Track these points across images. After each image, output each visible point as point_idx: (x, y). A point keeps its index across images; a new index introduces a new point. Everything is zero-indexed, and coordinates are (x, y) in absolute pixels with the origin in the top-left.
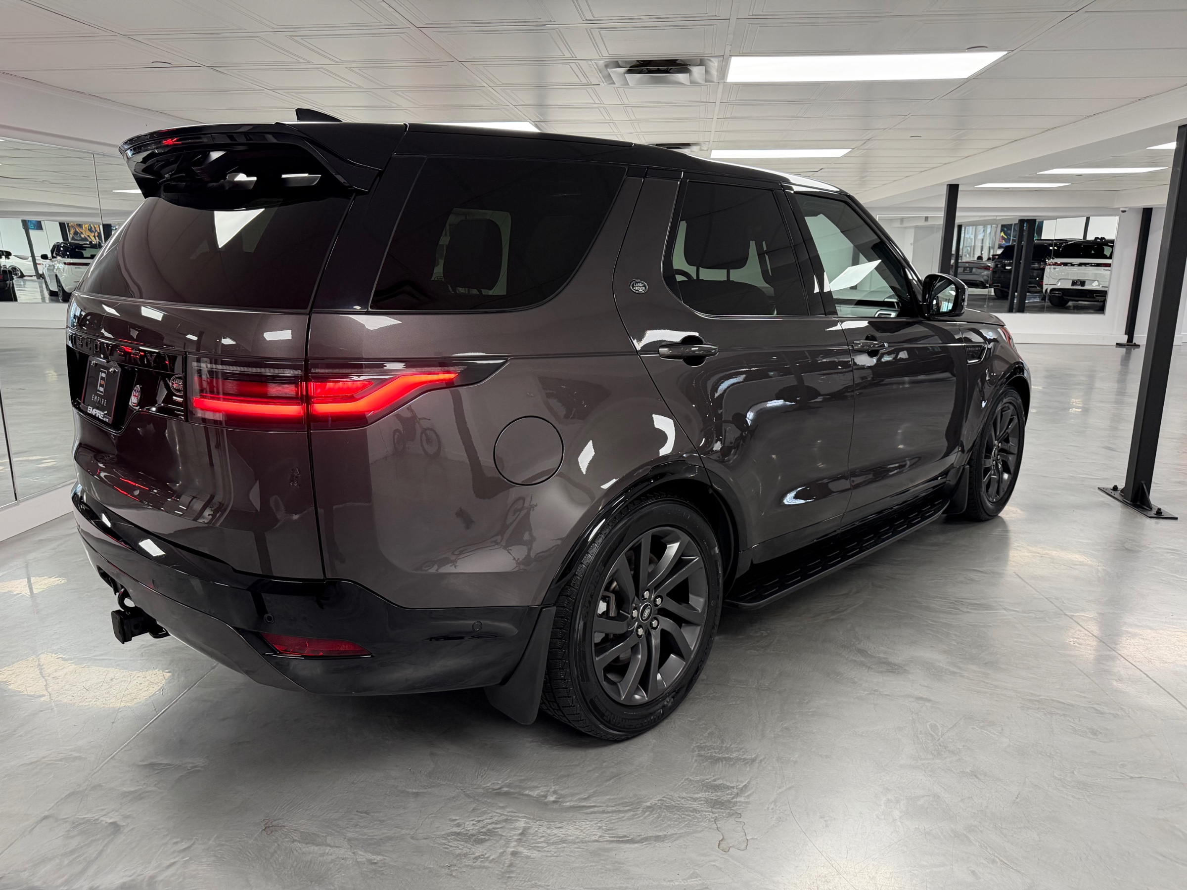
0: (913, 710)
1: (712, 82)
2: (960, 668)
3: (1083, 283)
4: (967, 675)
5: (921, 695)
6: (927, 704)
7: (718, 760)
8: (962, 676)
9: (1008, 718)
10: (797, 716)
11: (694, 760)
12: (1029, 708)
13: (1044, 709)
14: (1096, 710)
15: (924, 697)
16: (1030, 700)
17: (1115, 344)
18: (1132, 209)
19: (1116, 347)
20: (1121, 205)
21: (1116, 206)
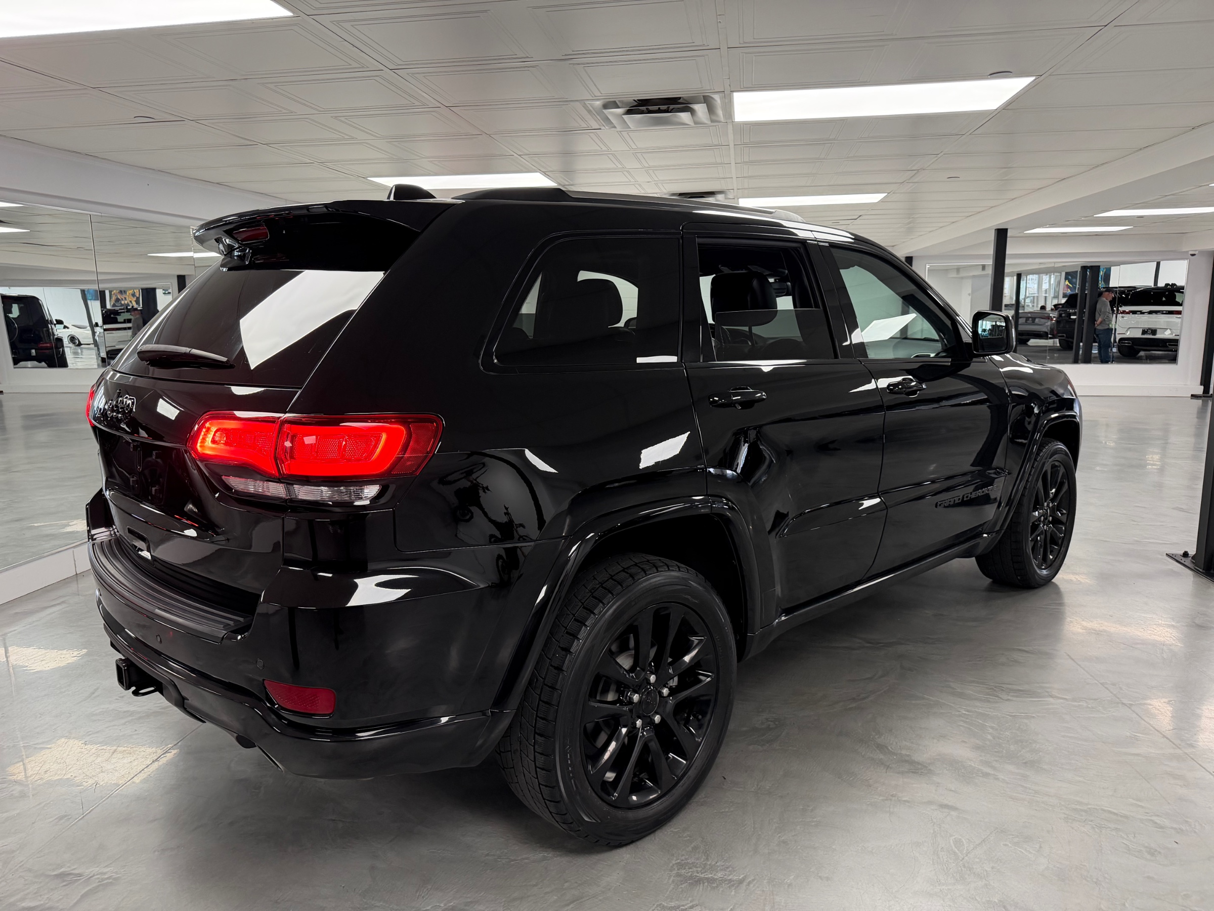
0: (935, 820)
1: (719, 122)
2: (994, 768)
3: (1154, 332)
4: (1002, 777)
5: (945, 802)
6: (953, 813)
7: (699, 881)
8: (997, 779)
9: (1048, 832)
10: (798, 828)
11: (671, 881)
12: (1074, 820)
13: (1092, 821)
14: (1156, 823)
15: (950, 804)
16: (1075, 810)
17: (1190, 396)
18: (1202, 253)
19: (1191, 399)
20: (1191, 249)
21: (1184, 250)
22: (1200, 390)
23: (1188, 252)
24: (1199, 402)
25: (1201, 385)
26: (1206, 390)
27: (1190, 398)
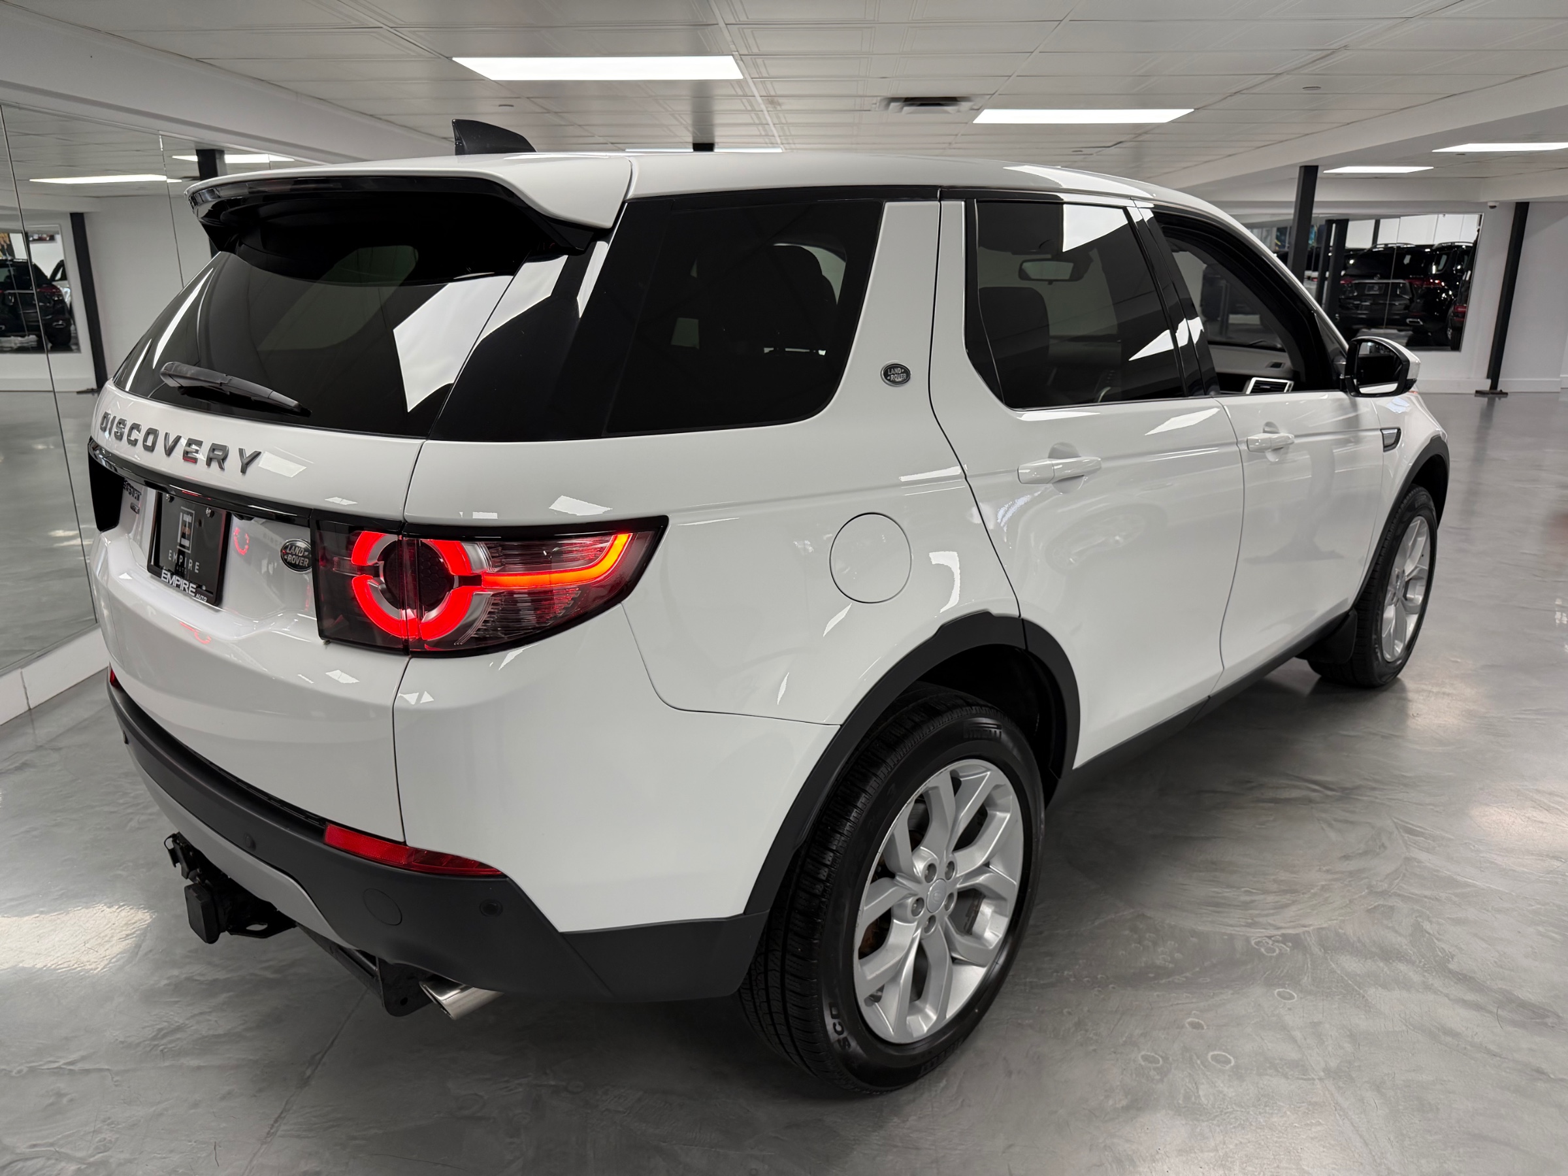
17: (1474, 392)
18: (1504, 204)
19: (1475, 396)
20: (1490, 198)
21: (1482, 200)
22: (1486, 385)
23: (1487, 203)
24: (1484, 400)
25: (1488, 377)
26: (1494, 385)
27: (1473, 396)
